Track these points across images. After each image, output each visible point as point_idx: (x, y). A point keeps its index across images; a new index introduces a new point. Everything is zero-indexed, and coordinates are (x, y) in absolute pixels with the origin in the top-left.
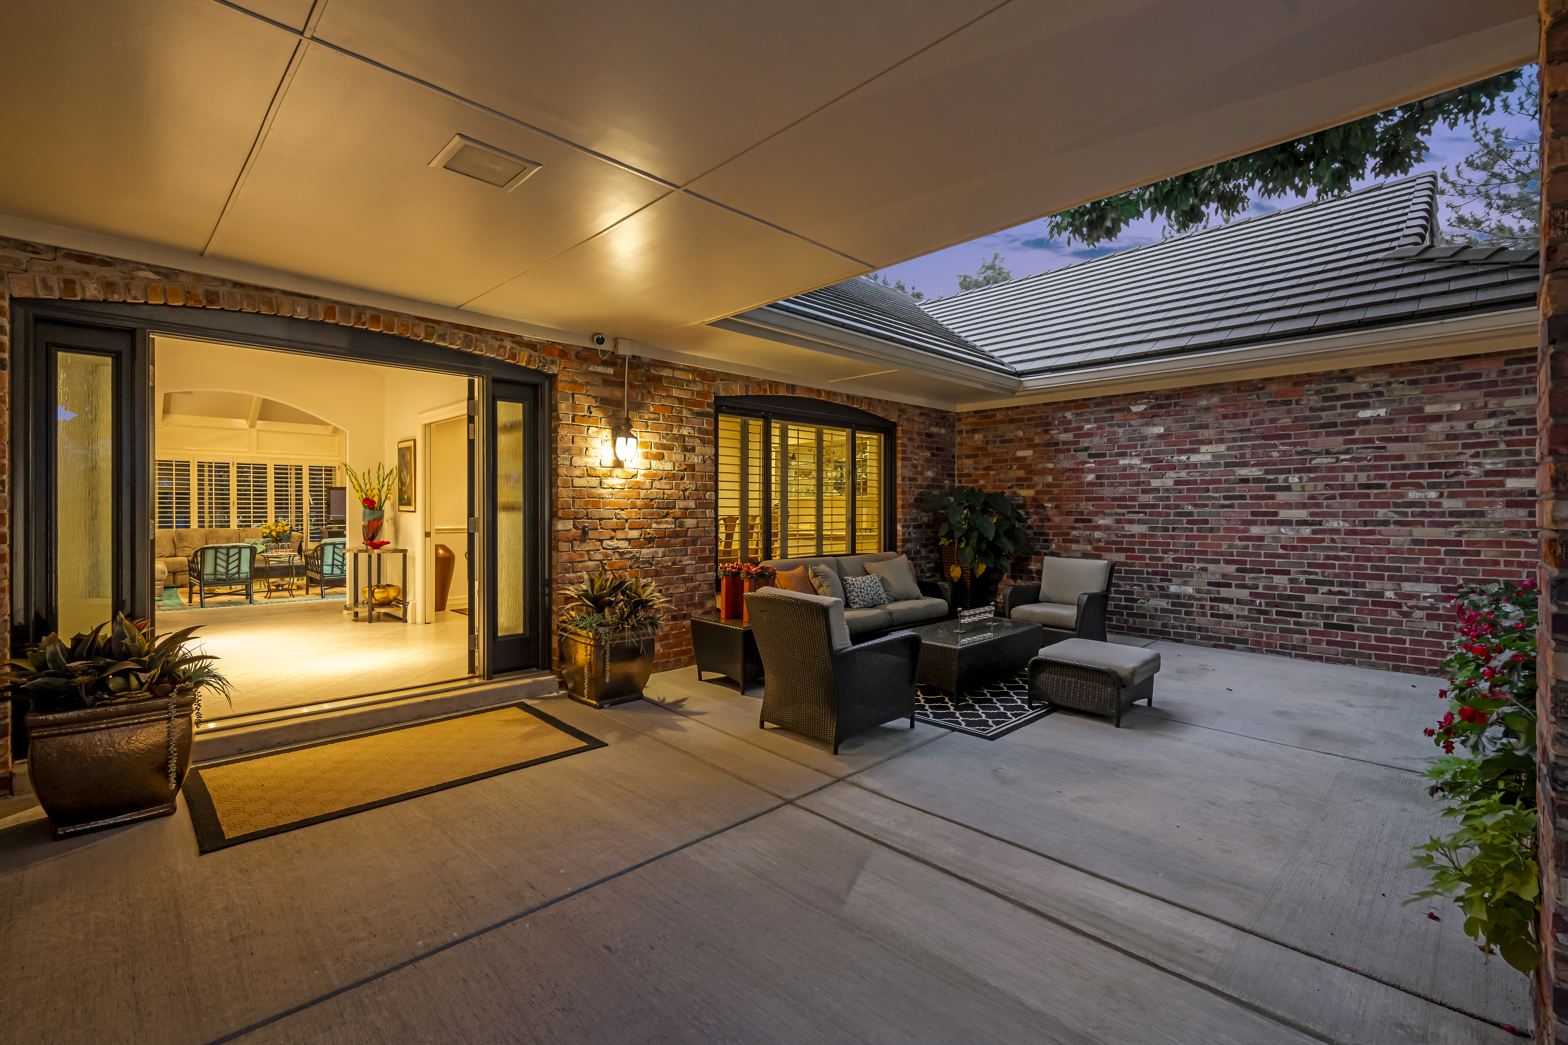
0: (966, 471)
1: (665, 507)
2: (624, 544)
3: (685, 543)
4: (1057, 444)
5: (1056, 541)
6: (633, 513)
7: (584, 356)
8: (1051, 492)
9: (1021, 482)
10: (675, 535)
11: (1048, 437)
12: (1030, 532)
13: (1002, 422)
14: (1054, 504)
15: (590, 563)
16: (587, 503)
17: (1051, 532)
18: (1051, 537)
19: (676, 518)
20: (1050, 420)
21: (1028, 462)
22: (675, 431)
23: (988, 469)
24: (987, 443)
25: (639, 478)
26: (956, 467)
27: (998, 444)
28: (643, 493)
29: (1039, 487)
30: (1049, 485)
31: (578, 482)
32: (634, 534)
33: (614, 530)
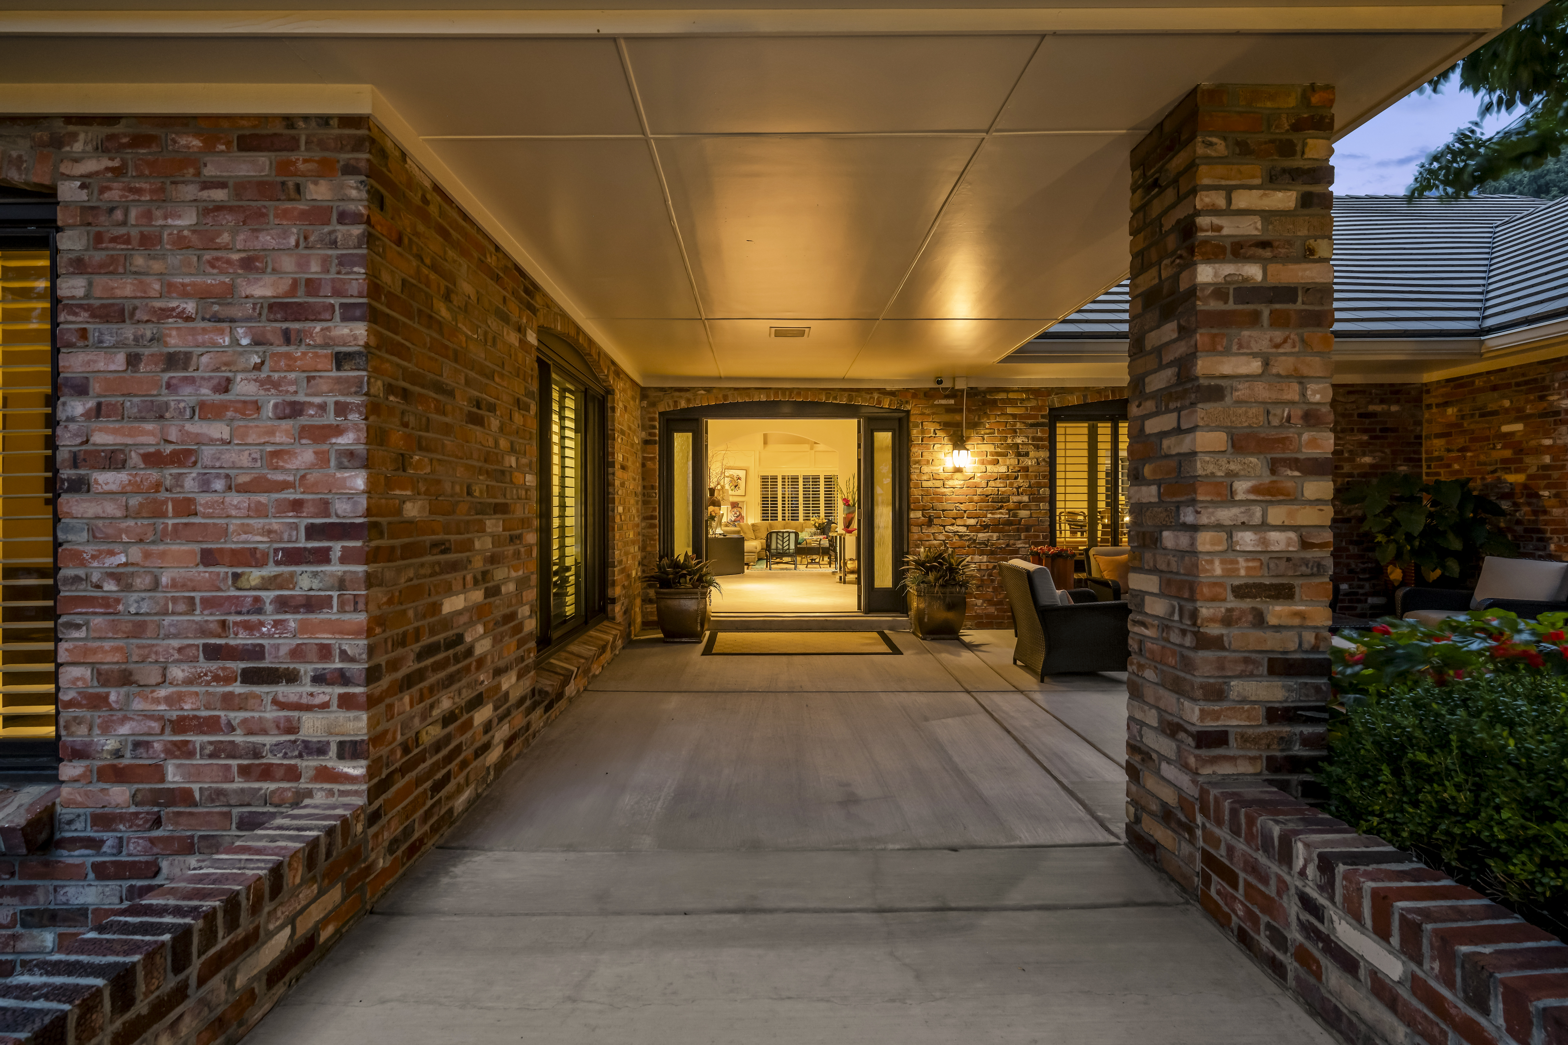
0: (1436, 454)
1: (1000, 501)
2: (963, 529)
3: (1018, 530)
4: (1557, 413)
5: (1556, 539)
6: (971, 506)
7: (928, 395)
8: (1549, 477)
9: (1507, 465)
10: (1008, 523)
11: (1545, 404)
12: (1519, 529)
13: (1481, 390)
14: (1554, 491)
15: (935, 542)
16: (932, 499)
17: (1549, 528)
18: (1548, 535)
19: (1010, 510)
20: (1547, 382)
21: (1517, 438)
22: (1009, 441)
23: (1463, 450)
24: (1463, 417)
25: (977, 480)
26: (1423, 449)
27: (1477, 418)
28: (979, 491)
29: (1533, 470)
30: (1545, 467)
31: (925, 484)
32: (972, 522)
33: (955, 519)
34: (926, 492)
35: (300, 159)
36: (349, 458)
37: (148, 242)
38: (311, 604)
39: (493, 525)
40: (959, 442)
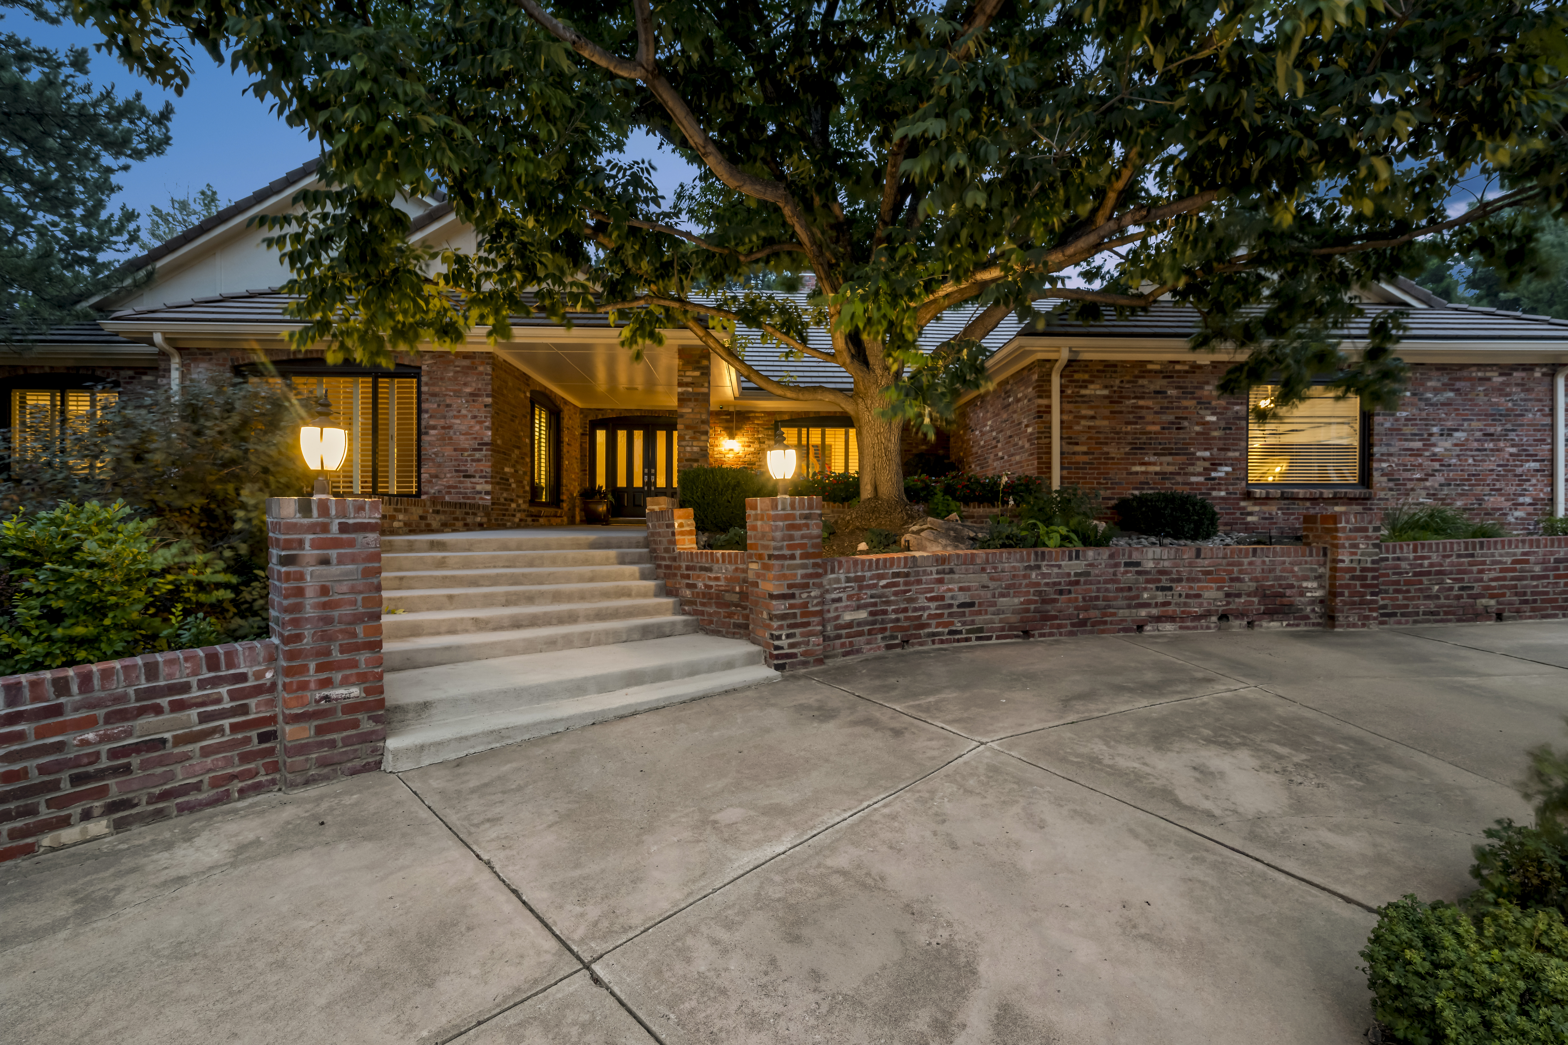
6: (737, 467)
22: (754, 436)
25: (740, 454)
28: (741, 460)
31: (715, 456)
34: (716, 460)
35: (477, 361)
36: (487, 428)
37: (442, 379)
38: (479, 460)
39: (517, 452)
40: (732, 436)
